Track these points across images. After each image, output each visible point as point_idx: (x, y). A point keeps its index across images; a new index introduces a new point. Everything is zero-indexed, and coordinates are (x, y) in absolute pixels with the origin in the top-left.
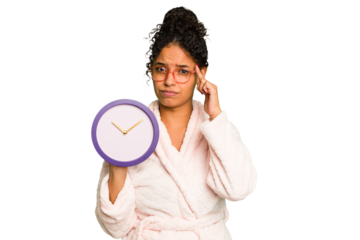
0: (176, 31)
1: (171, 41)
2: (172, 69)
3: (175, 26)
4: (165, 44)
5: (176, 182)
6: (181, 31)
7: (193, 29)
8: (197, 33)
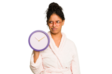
0: (54, 10)
1: (53, 13)
2: (55, 22)
3: (53, 8)
4: (51, 14)
5: (57, 57)
6: (55, 10)
7: (59, 8)
8: (60, 10)
